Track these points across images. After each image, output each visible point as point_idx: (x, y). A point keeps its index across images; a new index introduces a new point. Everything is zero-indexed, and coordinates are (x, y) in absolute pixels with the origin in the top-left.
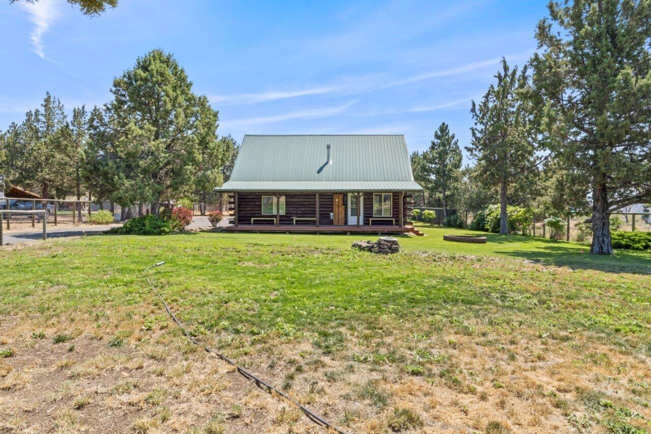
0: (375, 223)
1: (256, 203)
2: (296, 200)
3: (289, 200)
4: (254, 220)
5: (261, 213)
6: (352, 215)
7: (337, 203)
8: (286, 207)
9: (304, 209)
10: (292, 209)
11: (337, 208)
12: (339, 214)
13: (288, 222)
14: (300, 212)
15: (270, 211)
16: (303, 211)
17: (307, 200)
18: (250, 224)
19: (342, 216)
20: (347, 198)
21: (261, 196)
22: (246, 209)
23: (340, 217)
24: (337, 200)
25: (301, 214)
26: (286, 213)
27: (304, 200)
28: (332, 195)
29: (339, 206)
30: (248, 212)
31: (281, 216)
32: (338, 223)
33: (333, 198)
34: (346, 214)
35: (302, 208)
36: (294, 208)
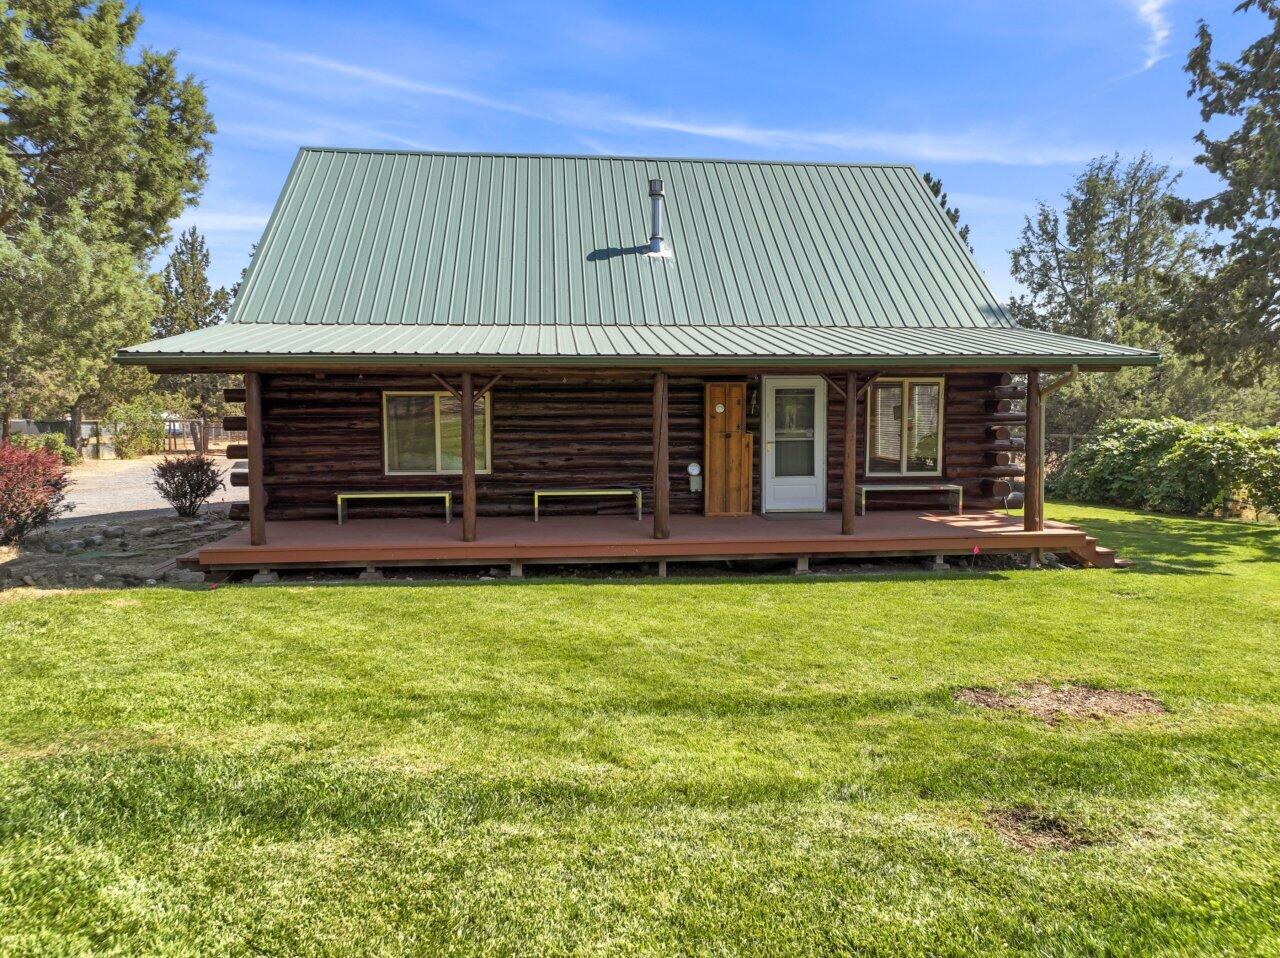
0: (881, 503)
1: (359, 425)
2: (537, 409)
3: (508, 410)
4: (349, 503)
5: (381, 470)
6: (779, 473)
7: (719, 423)
8: (494, 441)
9: (574, 448)
10: (520, 449)
11: (719, 443)
12: (728, 471)
13: (504, 508)
14: (560, 462)
15: (419, 459)
16: (569, 457)
17: (590, 409)
18: (333, 517)
19: (741, 477)
20: (759, 400)
21: (379, 391)
22: (312, 451)
23: (733, 483)
24: (720, 409)
25: (559, 469)
26: (495, 468)
27: (573, 409)
28: (701, 389)
29: (728, 436)
30: (319, 467)
31: (480, 481)
32: (726, 507)
33: (701, 401)
34: (757, 467)
35: (566, 442)
36: (532, 442)
